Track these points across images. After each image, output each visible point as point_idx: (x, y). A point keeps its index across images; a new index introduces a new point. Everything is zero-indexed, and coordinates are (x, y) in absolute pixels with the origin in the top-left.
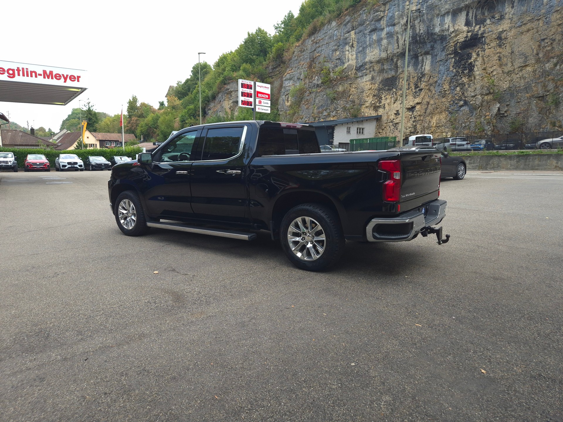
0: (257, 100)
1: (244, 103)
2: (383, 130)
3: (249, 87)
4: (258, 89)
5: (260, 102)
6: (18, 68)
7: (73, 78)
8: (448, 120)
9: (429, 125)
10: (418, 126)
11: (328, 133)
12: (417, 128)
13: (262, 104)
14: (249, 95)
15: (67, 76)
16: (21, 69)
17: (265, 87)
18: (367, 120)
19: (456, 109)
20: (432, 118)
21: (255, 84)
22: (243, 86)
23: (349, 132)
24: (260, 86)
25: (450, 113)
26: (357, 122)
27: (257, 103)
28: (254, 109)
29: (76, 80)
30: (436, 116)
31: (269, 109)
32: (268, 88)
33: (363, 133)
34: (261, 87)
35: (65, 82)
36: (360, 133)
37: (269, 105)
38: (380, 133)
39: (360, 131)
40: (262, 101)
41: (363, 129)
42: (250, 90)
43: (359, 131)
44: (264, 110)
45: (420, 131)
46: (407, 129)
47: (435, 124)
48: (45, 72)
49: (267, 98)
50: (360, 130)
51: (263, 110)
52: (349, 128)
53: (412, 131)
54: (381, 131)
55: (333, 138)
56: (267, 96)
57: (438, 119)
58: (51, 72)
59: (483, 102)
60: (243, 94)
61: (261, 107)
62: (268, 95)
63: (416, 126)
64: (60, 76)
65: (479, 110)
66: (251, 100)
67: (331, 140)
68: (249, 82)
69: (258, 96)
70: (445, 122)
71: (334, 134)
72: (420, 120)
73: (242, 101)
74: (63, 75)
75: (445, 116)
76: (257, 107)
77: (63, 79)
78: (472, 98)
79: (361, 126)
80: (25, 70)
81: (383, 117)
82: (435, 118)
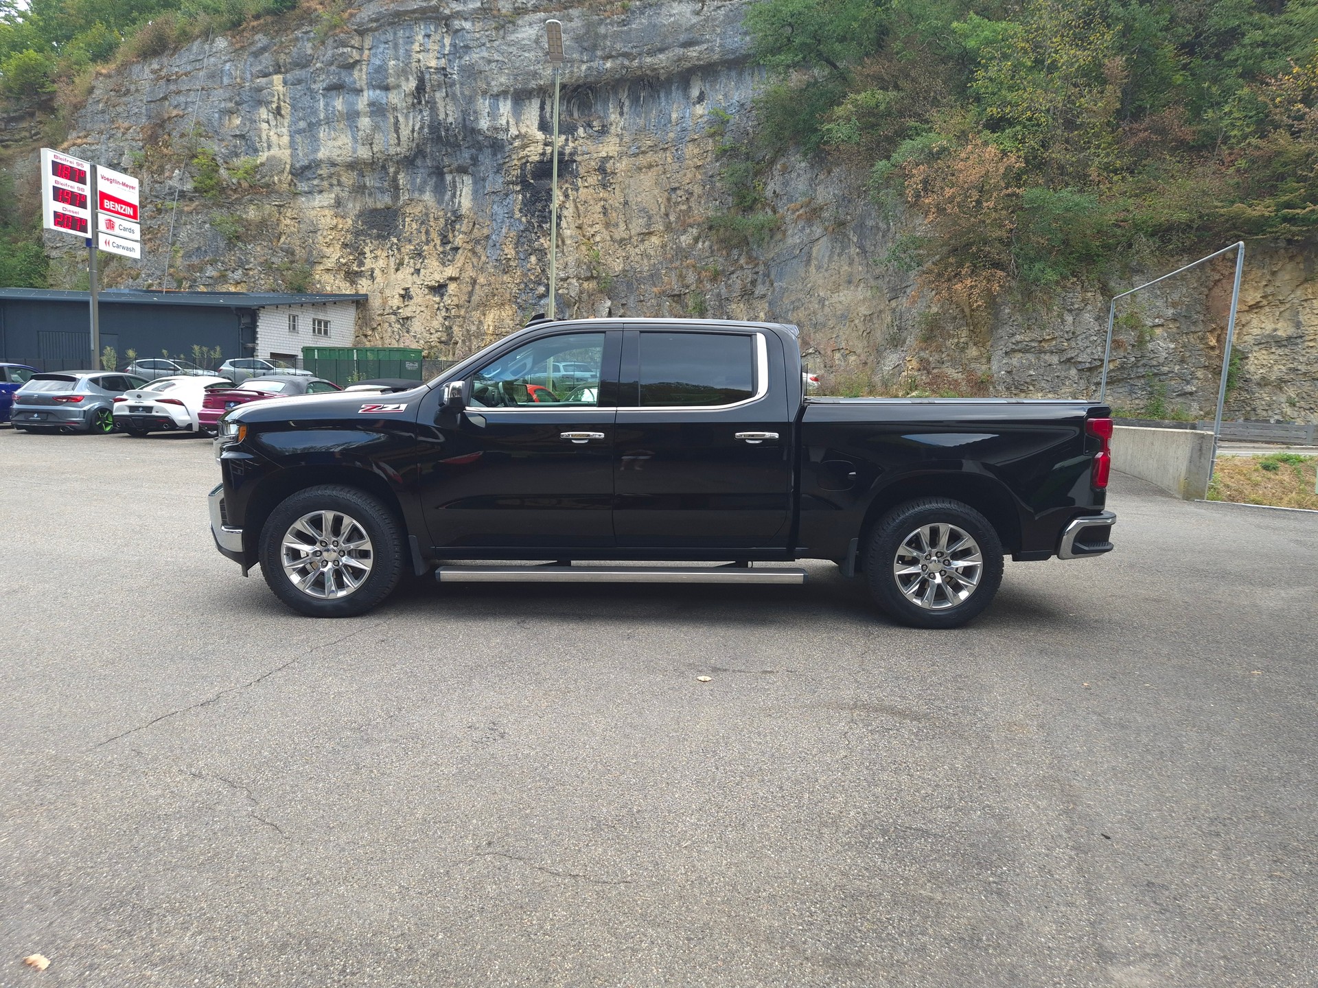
0: (103, 217)
1: (60, 219)
2: (373, 329)
3: (78, 176)
4: (103, 186)
5: (110, 225)
8: (518, 322)
9: (478, 328)
10: (455, 328)
11: (242, 326)
12: (452, 332)
13: (117, 231)
14: (79, 201)
17: (124, 184)
18: (335, 303)
19: (530, 301)
20: (484, 315)
21: (94, 170)
22: (60, 170)
23: (293, 328)
24: (108, 179)
25: (520, 307)
26: (313, 305)
27: (102, 226)
28: (94, 242)
30: (492, 310)
31: (137, 246)
32: (133, 188)
33: (326, 332)
34: (111, 181)
36: (320, 331)
37: (137, 236)
38: (366, 336)
39: (321, 328)
40: (117, 221)
41: (326, 323)
42: (81, 186)
43: (316, 327)
44: (123, 248)
45: (460, 341)
46: (431, 334)
47: (491, 328)
49: (129, 216)
50: (320, 322)
51: (118, 246)
52: (294, 317)
53: (443, 339)
54: (370, 333)
55: (253, 338)
56: (130, 211)
57: (496, 317)
59: (581, 292)
60: (60, 195)
61: (112, 239)
62: (134, 207)
63: (451, 328)
65: (576, 308)
66: (85, 214)
67: (250, 345)
68: (75, 161)
69: (102, 207)
70: (511, 326)
71: (258, 330)
72: (459, 317)
73: (55, 212)
75: (510, 313)
76: (102, 238)
78: (562, 283)
79: (321, 316)
81: (371, 300)
82: (492, 316)
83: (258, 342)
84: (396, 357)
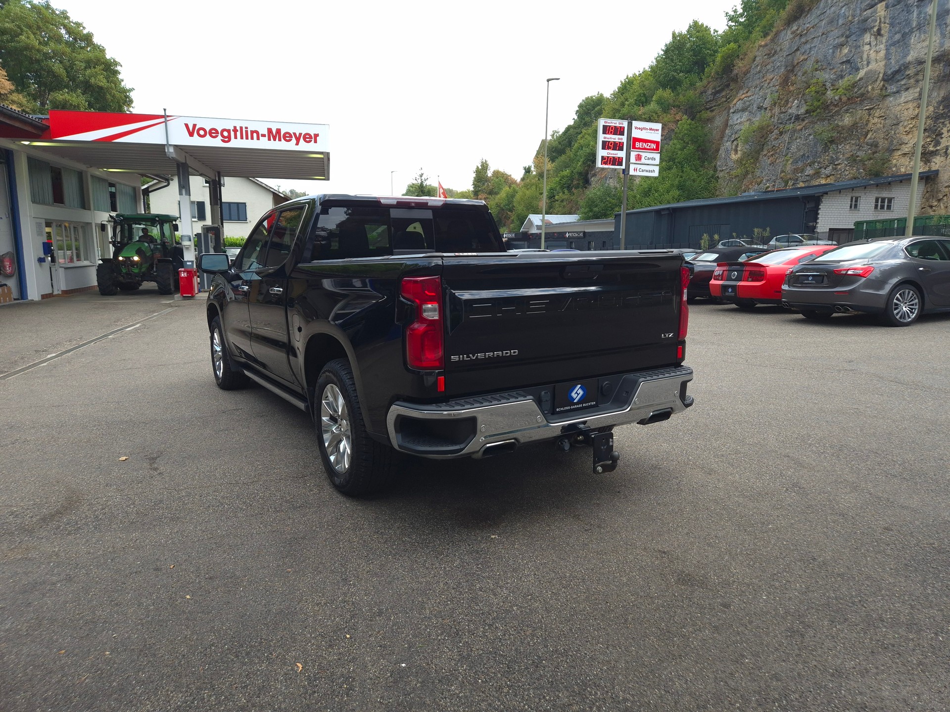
0: (633, 155)
1: (605, 160)
2: (939, 200)
3: (619, 131)
4: (636, 134)
5: (639, 158)
6: (235, 127)
7: (308, 138)
11: (806, 210)
13: (643, 161)
14: (618, 146)
15: (300, 134)
16: (238, 128)
17: (651, 129)
18: (901, 182)
21: (630, 125)
22: (606, 130)
23: (854, 205)
24: (639, 129)
26: (877, 186)
27: (633, 159)
28: (627, 171)
29: (313, 140)
31: (657, 169)
32: (657, 130)
33: (889, 207)
34: (641, 129)
35: (297, 144)
36: (882, 207)
37: (657, 161)
38: (931, 207)
39: (883, 204)
40: (643, 155)
41: (890, 200)
42: (620, 137)
43: (879, 204)
44: (647, 171)
48: (270, 131)
49: (653, 149)
50: (883, 200)
51: (643, 171)
52: (857, 199)
54: (935, 203)
55: (815, 219)
56: (654, 146)
58: (278, 131)
60: (606, 145)
61: (639, 167)
62: (657, 143)
64: (291, 136)
66: (622, 154)
67: (811, 224)
68: (618, 122)
69: (634, 147)
71: (819, 211)
73: (602, 157)
74: (295, 134)
76: (632, 167)
77: (294, 140)
79: (885, 194)
80: (244, 130)
81: (941, 175)
83: (818, 221)
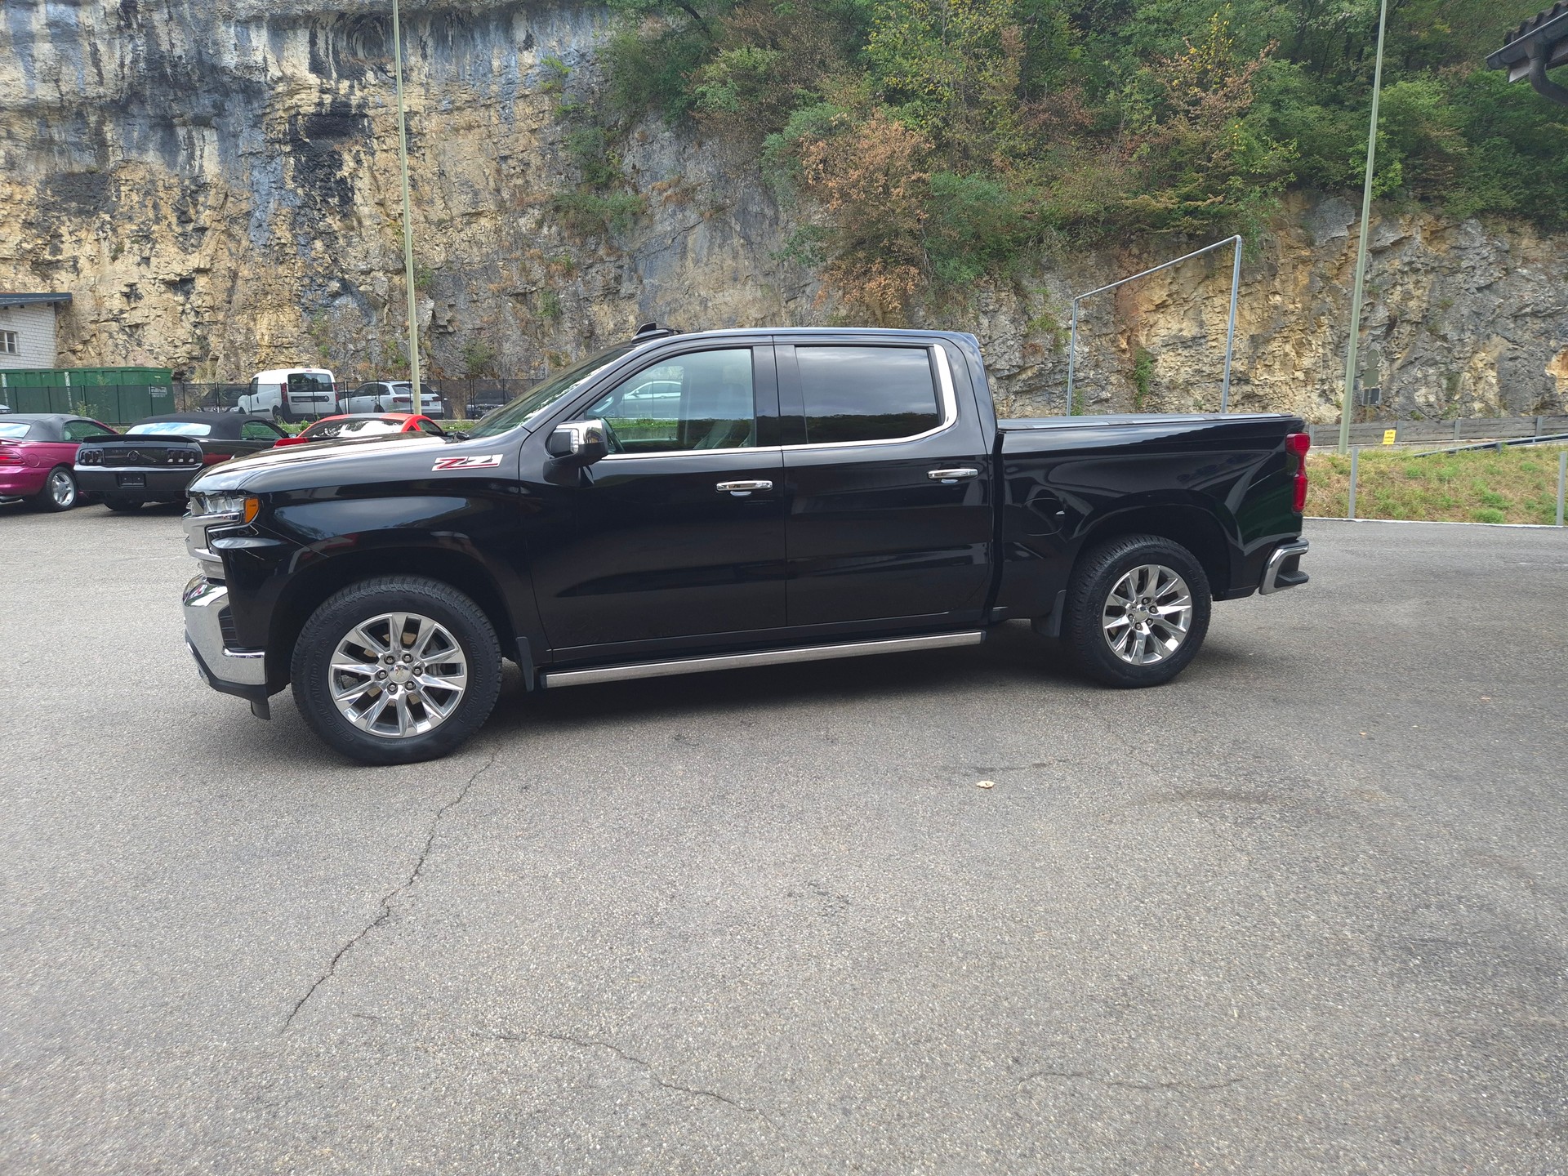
2: (85, 343)
8: (305, 329)
9: (247, 338)
10: (212, 339)
12: (208, 344)
18: (22, 307)
19: (320, 302)
20: (254, 320)
25: (306, 309)
30: (266, 313)
33: (11, 348)
36: (3, 346)
38: (74, 352)
39: (4, 342)
41: (11, 335)
45: (221, 356)
46: (176, 347)
47: (266, 338)
53: (194, 354)
54: (80, 347)
57: (273, 323)
59: (392, 289)
63: (206, 339)
65: (386, 310)
70: (296, 335)
72: (216, 323)
75: (293, 317)
78: (363, 277)
79: (3, 326)
81: (77, 301)
82: (265, 321)
84: (133, 380)
